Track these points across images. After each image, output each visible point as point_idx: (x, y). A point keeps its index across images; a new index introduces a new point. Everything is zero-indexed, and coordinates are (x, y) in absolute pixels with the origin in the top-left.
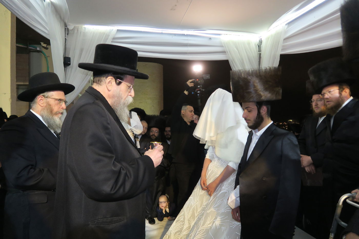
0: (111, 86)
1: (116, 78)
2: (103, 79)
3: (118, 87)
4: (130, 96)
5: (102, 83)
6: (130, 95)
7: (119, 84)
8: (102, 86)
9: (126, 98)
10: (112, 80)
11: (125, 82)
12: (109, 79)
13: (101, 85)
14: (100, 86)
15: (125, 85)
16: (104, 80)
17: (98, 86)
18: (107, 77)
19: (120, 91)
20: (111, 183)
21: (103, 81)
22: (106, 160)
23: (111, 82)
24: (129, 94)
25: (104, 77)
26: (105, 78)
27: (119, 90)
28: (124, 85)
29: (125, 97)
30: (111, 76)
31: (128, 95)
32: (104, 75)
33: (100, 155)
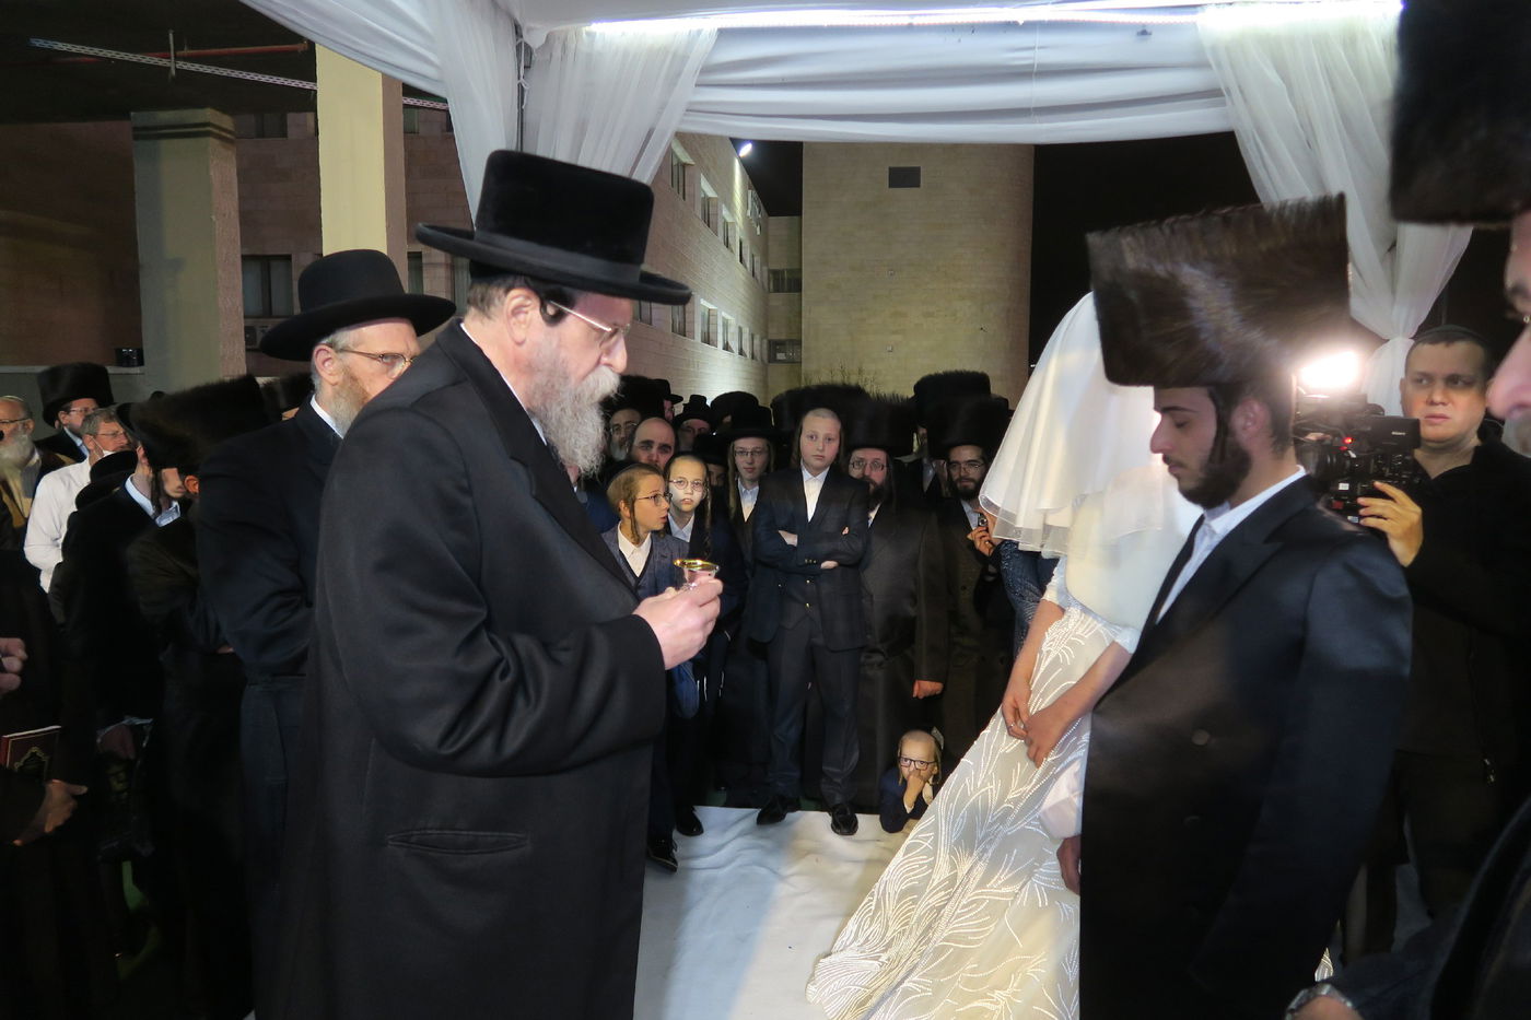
0: (523, 326)
1: (543, 295)
2: (496, 292)
3: (549, 329)
4: (604, 369)
5: (493, 309)
6: (609, 365)
7: (558, 318)
8: (492, 322)
9: (585, 377)
10: (529, 302)
11: (581, 312)
12: (517, 297)
13: (489, 318)
14: (486, 320)
15: (582, 324)
16: (499, 298)
17: (482, 323)
18: (507, 291)
19: (559, 346)
20: (446, 714)
21: (496, 301)
22: (436, 631)
23: (525, 309)
24: (605, 359)
25: (499, 286)
26: (501, 292)
27: (554, 344)
28: (577, 323)
29: (582, 372)
30: (527, 286)
31: (598, 362)
32: (499, 281)
33: (414, 607)
